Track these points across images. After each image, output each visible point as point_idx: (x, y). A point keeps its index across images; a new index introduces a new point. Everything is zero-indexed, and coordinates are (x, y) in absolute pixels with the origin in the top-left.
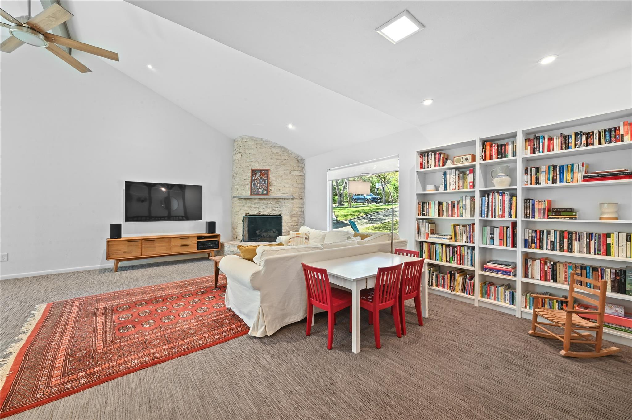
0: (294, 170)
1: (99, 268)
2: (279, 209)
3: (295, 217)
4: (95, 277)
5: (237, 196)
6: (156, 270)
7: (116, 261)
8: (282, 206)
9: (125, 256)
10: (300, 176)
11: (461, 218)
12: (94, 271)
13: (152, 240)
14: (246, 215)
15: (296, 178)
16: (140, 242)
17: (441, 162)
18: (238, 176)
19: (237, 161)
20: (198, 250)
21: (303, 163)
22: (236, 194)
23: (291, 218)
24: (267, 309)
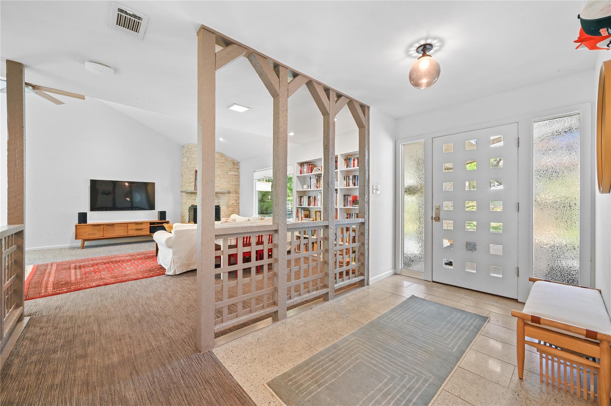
0: (231, 171)
1: (68, 247)
2: (218, 201)
3: (231, 207)
4: (66, 252)
5: (185, 191)
6: (115, 247)
7: (83, 241)
8: (220, 199)
9: (90, 237)
10: (235, 175)
11: (317, 207)
12: (65, 249)
13: (112, 225)
14: (192, 206)
15: (232, 177)
16: (102, 226)
17: (310, 170)
18: (185, 175)
19: (184, 163)
20: (150, 233)
21: (238, 165)
22: (184, 189)
23: (228, 208)
24: (177, 259)
